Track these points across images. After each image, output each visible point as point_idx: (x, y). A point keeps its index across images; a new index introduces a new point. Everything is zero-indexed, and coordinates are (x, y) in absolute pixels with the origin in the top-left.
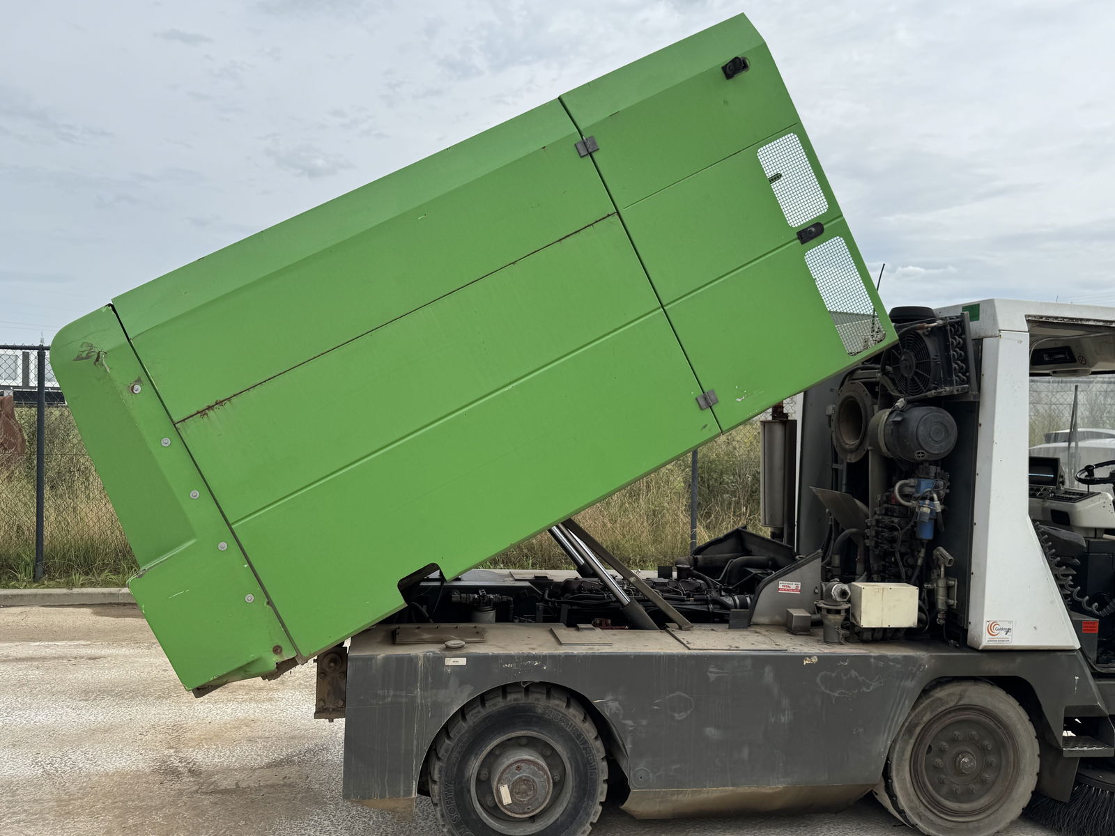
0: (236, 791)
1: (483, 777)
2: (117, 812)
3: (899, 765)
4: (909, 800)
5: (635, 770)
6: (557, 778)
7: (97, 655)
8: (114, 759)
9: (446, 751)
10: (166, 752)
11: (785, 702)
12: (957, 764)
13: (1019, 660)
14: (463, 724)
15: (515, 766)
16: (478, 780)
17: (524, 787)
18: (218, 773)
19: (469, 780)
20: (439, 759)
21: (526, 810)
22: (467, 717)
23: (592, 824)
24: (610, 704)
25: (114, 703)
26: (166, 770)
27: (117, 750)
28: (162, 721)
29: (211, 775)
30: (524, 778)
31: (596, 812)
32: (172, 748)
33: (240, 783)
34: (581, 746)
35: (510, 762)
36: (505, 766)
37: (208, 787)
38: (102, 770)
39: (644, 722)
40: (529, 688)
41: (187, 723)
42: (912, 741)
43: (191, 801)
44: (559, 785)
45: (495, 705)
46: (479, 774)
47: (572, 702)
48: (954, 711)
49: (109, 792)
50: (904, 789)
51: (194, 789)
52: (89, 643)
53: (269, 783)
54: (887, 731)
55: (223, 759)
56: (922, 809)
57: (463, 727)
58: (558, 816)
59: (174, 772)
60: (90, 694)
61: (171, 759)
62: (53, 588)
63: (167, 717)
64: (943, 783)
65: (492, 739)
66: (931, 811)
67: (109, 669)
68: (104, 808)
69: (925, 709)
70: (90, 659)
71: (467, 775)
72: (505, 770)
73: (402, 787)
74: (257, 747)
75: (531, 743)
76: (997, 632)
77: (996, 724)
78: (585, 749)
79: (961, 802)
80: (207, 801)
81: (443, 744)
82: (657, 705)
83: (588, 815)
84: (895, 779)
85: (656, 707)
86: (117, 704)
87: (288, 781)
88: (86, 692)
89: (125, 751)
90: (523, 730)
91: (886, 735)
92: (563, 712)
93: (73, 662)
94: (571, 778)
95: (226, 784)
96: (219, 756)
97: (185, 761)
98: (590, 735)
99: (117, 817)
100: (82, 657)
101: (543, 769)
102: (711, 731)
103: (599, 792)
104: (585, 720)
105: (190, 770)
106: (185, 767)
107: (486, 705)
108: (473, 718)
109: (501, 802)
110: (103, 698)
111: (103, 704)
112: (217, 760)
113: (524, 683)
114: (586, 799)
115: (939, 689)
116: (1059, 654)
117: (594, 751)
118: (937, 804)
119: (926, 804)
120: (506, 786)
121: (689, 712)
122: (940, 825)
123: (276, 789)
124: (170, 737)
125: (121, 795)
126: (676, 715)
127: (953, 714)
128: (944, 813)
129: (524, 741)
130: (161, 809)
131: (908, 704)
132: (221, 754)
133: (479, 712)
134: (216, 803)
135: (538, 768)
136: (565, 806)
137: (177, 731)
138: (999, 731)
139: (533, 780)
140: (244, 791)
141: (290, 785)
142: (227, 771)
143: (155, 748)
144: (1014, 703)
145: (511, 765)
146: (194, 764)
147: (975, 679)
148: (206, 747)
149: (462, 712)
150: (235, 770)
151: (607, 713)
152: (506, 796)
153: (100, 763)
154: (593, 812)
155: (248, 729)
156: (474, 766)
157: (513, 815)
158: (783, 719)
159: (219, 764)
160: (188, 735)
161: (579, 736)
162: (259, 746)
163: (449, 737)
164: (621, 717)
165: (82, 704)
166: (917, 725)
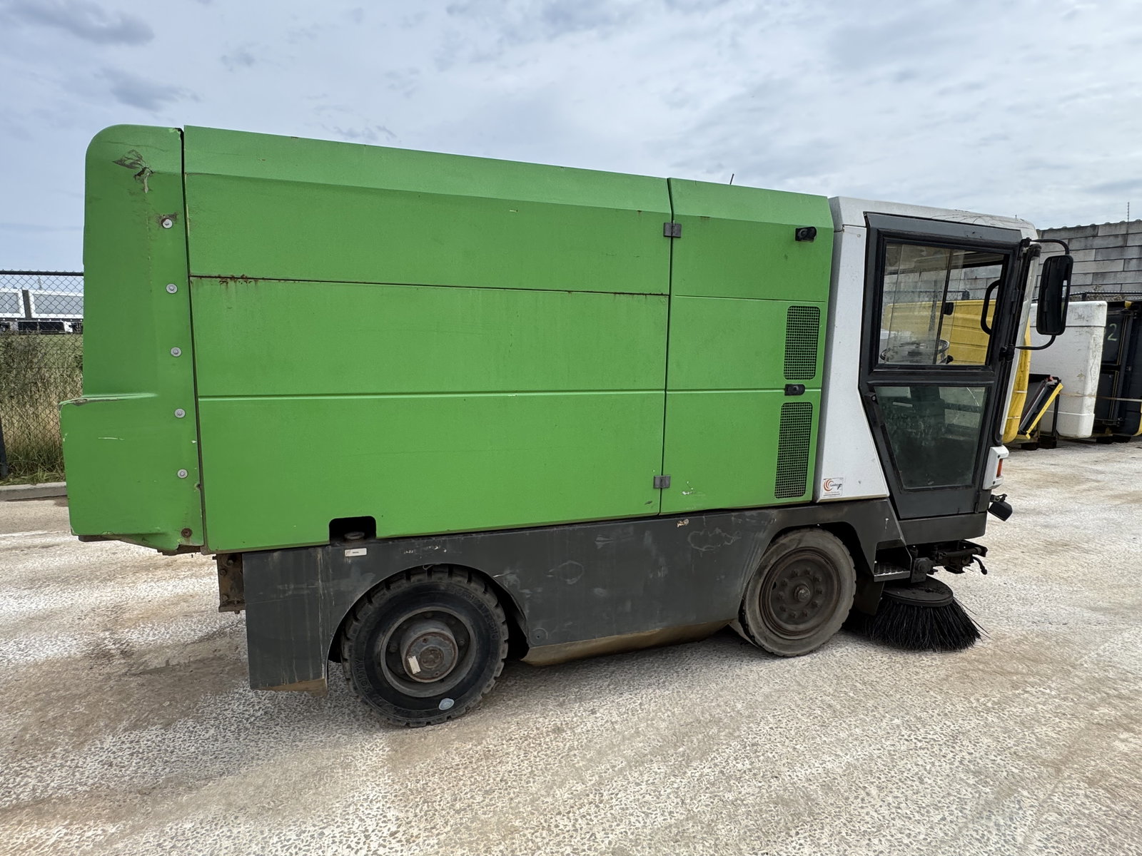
0: (167, 669)
1: (392, 649)
2: (38, 705)
3: (750, 600)
4: (758, 627)
5: (534, 629)
6: (462, 642)
7: (51, 544)
8: (47, 647)
9: (355, 632)
10: (102, 635)
11: (662, 560)
12: (795, 594)
13: (846, 509)
14: (369, 606)
15: (422, 639)
16: (388, 652)
17: (431, 656)
18: (150, 651)
19: (379, 654)
20: (348, 639)
21: (434, 675)
22: (373, 600)
23: (495, 678)
24: (508, 577)
25: (59, 589)
26: (98, 654)
27: (51, 638)
28: (103, 604)
29: (142, 654)
30: (431, 648)
31: (499, 669)
32: (108, 630)
33: (170, 661)
34: (483, 615)
35: (416, 636)
36: (412, 640)
37: (138, 668)
38: (32, 659)
39: (540, 590)
40: (432, 570)
41: (127, 603)
42: (762, 580)
43: (118, 685)
44: (464, 649)
45: (399, 587)
46: (388, 647)
47: (473, 578)
48: (795, 553)
49: (34, 683)
50: (755, 619)
51: (123, 671)
52: (46, 532)
53: (199, 658)
54: (743, 574)
55: (157, 637)
56: (768, 633)
57: (370, 609)
58: (464, 676)
59: (107, 655)
60: (35, 582)
61: (106, 642)
62: (18, 484)
63: (109, 598)
64: (785, 611)
65: (398, 617)
66: (774, 633)
67: (60, 555)
68: (26, 702)
69: (772, 553)
70: (43, 547)
71: (377, 650)
72: (412, 644)
73: (311, 671)
74: (192, 621)
75: (436, 616)
76: (831, 488)
77: (825, 561)
78: (487, 616)
79: (797, 624)
80: (134, 683)
81: (351, 625)
82: (551, 574)
83: (492, 671)
84: (747, 612)
85: (550, 576)
86: (61, 590)
87: (218, 654)
88: (32, 581)
89: (60, 638)
90: (428, 606)
91: (742, 579)
92: (465, 586)
93: (25, 552)
94: (475, 642)
95: (157, 662)
96: (154, 634)
97: (119, 643)
98: (491, 604)
99: (36, 711)
100: (35, 547)
101: (449, 639)
102: (599, 591)
103: (501, 651)
104: (485, 592)
105: (123, 652)
106: (118, 648)
107: (391, 588)
108: (378, 601)
109: (410, 671)
110: (49, 585)
111: (47, 591)
112: (151, 639)
113: (426, 566)
114: (489, 658)
115: (783, 536)
116: (875, 501)
117: (495, 618)
118: (779, 628)
119: (771, 628)
120: (414, 657)
121: (579, 577)
122: (781, 644)
123: (204, 664)
124: (109, 619)
125: (46, 686)
126: (568, 580)
127: (794, 556)
128: (784, 634)
129: (430, 615)
130: (85, 697)
131: (760, 552)
132: (156, 632)
133: (384, 594)
134: (143, 685)
135: (444, 638)
136: (470, 666)
137: (116, 612)
138: (828, 566)
139: (440, 649)
140: (173, 669)
141: (220, 658)
142: (159, 649)
143: (91, 632)
144: (840, 542)
145: (418, 638)
146: (128, 645)
147: (812, 527)
148: (142, 626)
149: (368, 596)
150: (168, 647)
151: (506, 586)
152: (414, 665)
153: (31, 652)
154: (496, 668)
155: (185, 604)
156: (383, 642)
157: (423, 681)
158: (659, 574)
159: (152, 643)
160: (127, 615)
161: (481, 606)
162: (194, 620)
163: (357, 620)
164: (519, 588)
165: (26, 592)
166: (765, 567)
